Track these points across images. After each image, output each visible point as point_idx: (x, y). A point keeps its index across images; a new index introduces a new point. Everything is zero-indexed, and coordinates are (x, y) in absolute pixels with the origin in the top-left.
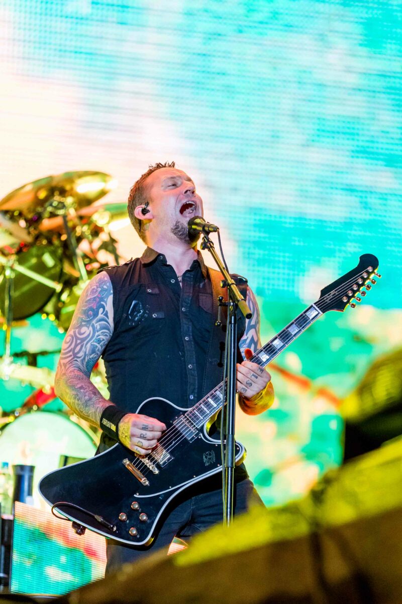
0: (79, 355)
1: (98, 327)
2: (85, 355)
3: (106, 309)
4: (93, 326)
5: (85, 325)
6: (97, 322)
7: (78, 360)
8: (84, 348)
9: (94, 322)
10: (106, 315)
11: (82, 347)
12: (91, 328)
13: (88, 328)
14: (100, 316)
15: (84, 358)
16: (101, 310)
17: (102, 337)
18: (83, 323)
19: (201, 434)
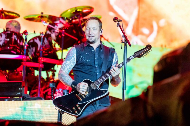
0: (66, 68)
1: (72, 62)
2: (68, 69)
3: (74, 57)
4: (70, 61)
5: (68, 61)
6: (72, 60)
7: (66, 70)
8: (67, 67)
9: (71, 60)
10: (74, 59)
11: (67, 66)
12: (70, 62)
13: (69, 61)
14: (73, 59)
15: (67, 70)
16: (73, 57)
17: (73, 65)
18: (68, 60)
19: (97, 88)
